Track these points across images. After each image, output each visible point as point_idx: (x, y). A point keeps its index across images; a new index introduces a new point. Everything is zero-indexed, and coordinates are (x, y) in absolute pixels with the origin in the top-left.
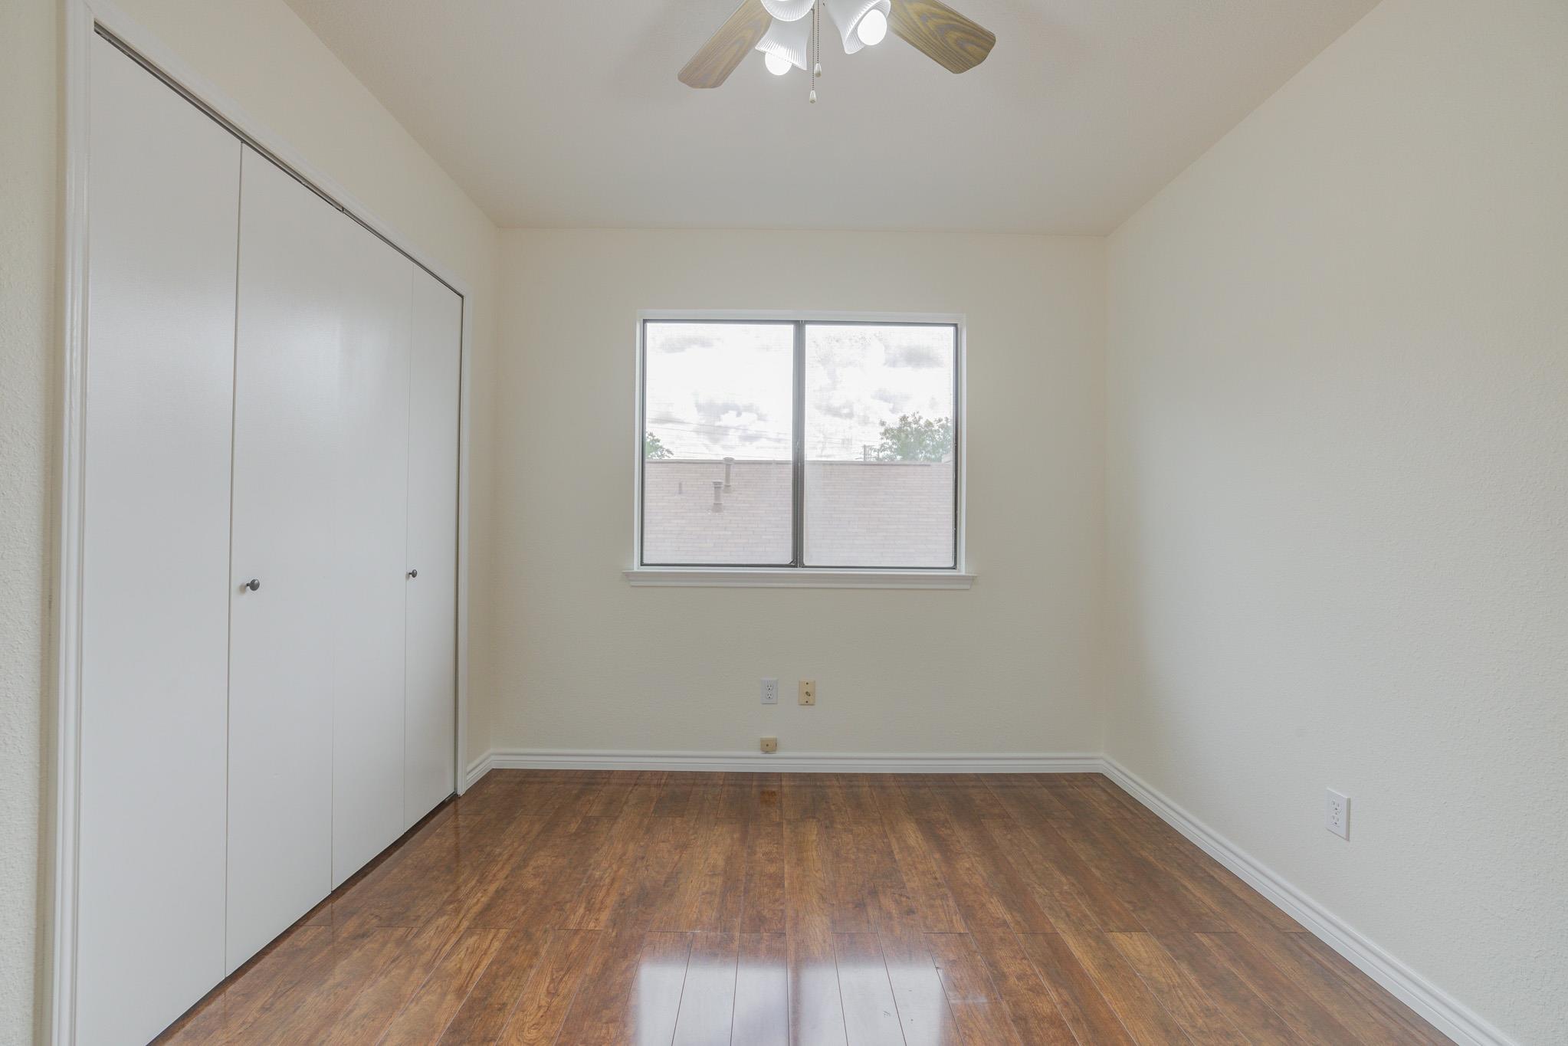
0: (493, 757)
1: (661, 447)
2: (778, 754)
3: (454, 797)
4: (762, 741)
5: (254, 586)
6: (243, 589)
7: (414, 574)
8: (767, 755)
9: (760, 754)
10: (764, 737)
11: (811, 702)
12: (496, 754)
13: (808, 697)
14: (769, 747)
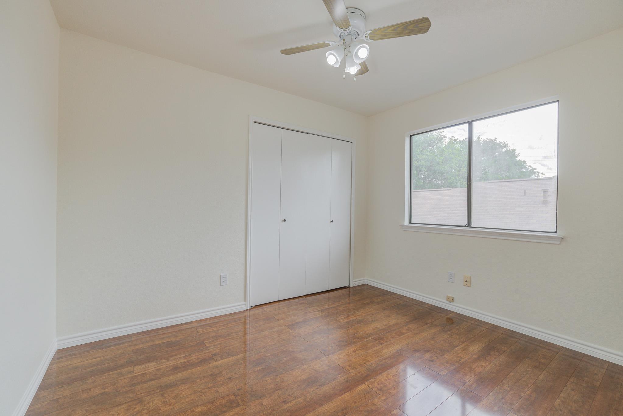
0: (366, 280)
1: (538, 172)
2: (454, 304)
3: (348, 287)
4: (447, 297)
5: (285, 221)
6: (283, 221)
7: (332, 221)
8: (449, 303)
9: (447, 302)
10: (449, 295)
11: (468, 285)
12: (367, 280)
13: (467, 283)
14: (451, 300)
